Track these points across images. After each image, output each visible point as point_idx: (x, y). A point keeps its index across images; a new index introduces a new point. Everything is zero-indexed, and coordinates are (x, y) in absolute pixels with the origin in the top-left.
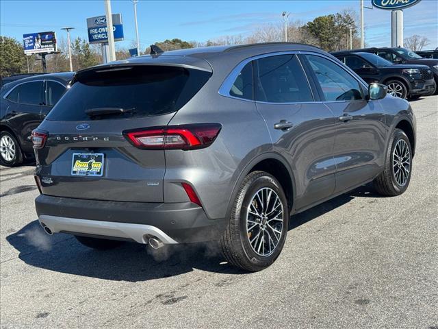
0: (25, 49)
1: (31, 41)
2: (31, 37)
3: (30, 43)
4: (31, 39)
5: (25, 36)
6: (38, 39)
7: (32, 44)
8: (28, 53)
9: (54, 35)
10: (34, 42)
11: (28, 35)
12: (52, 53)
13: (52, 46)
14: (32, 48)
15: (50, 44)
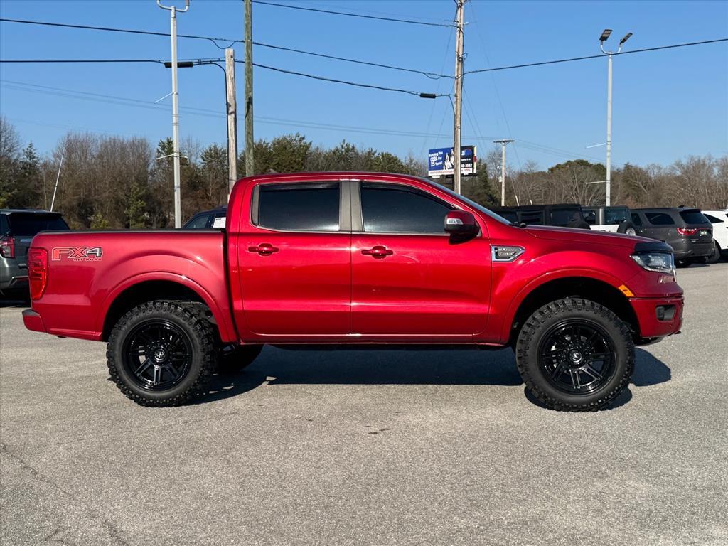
0: (431, 169)
1: (441, 158)
2: (441, 153)
3: (438, 161)
4: (440, 156)
5: (431, 152)
6: (450, 156)
7: (441, 163)
8: (435, 174)
9: (473, 151)
10: (444, 160)
11: (436, 151)
12: (470, 175)
13: (470, 165)
14: (440, 168)
15: (468, 162)
